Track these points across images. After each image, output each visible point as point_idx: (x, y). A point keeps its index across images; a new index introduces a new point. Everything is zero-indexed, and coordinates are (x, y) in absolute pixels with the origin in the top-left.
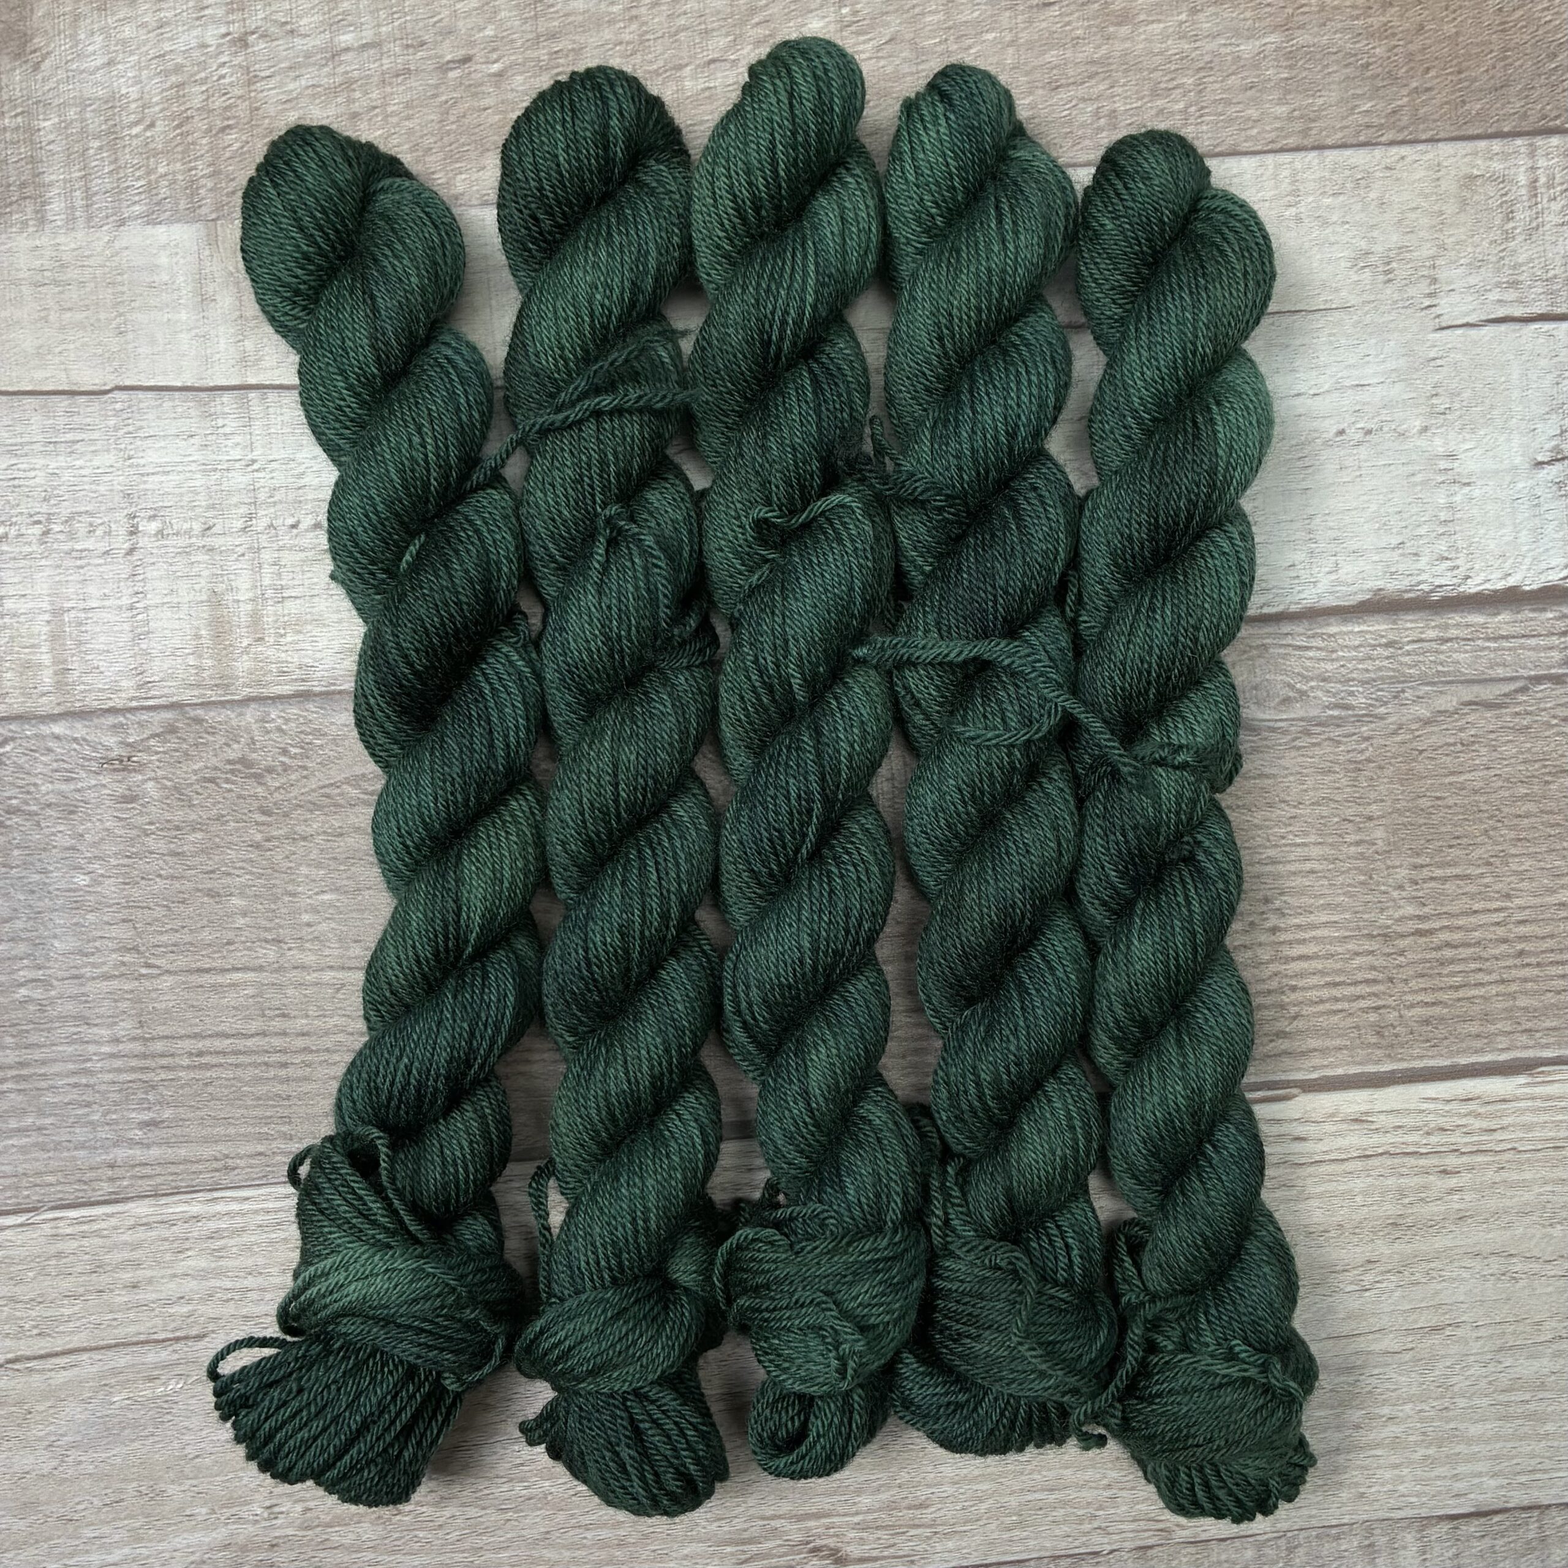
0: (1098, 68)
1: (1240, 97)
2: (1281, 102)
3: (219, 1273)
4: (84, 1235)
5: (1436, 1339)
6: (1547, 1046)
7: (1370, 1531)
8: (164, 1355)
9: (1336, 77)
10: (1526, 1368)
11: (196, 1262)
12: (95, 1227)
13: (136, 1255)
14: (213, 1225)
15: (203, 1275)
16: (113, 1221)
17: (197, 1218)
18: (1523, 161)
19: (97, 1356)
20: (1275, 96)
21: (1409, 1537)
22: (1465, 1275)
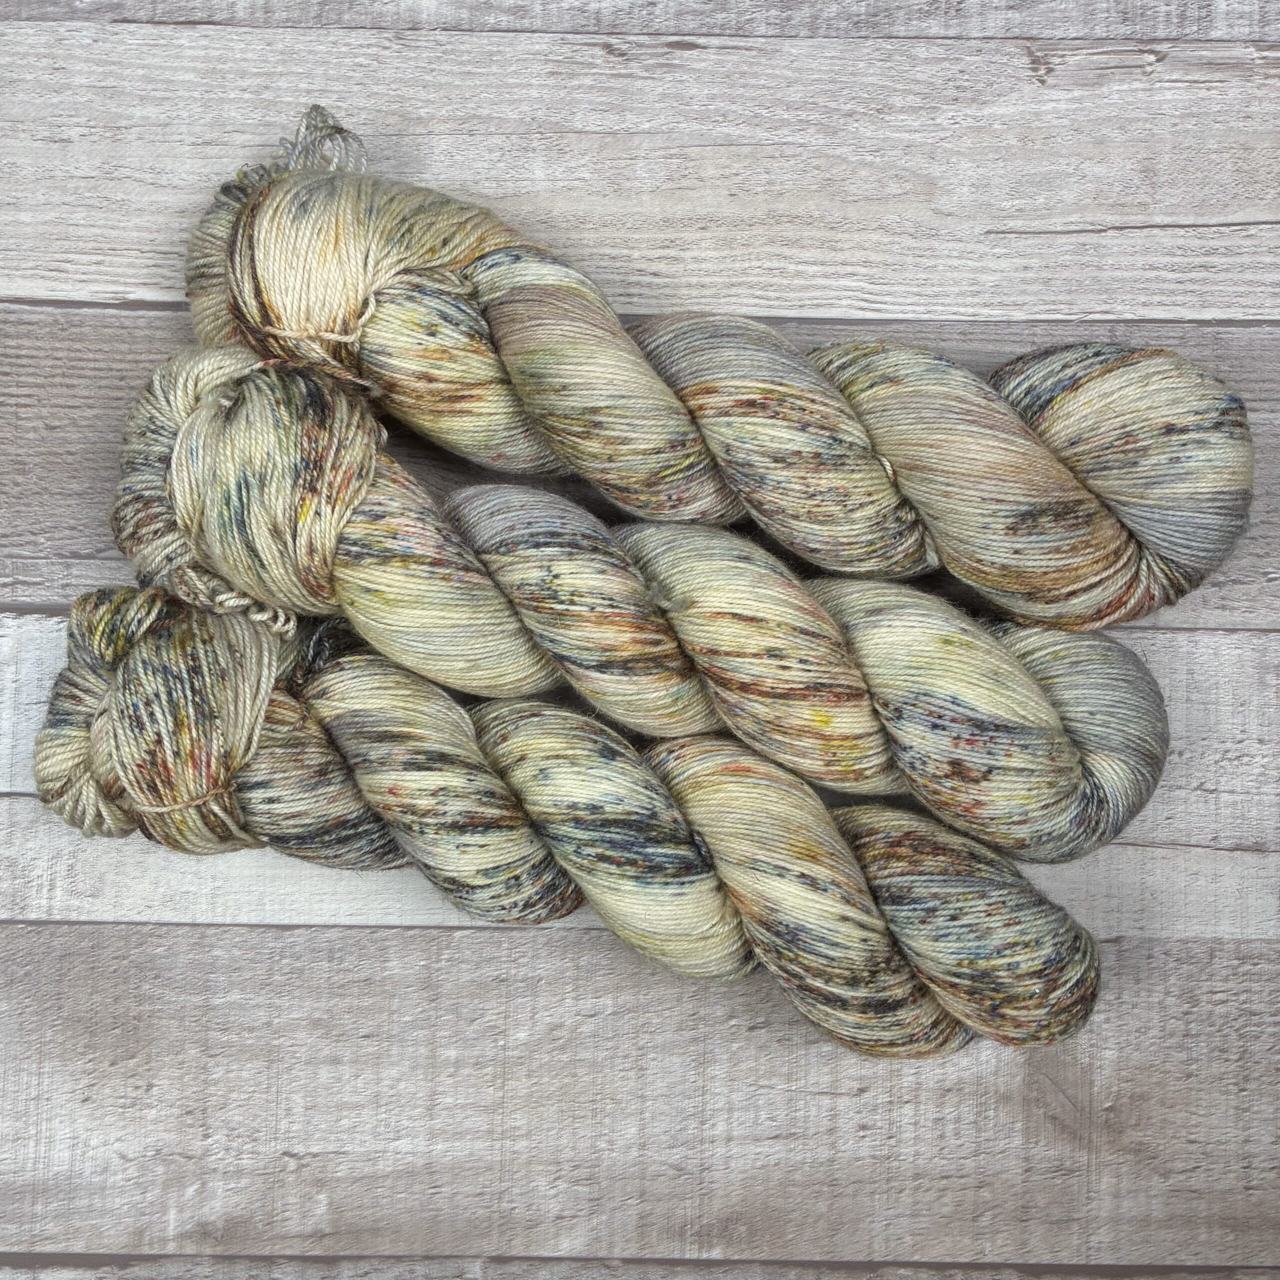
0: (338, 990)
1: (243, 963)
2: (218, 957)
3: (975, 270)
4: (1054, 303)
5: (208, 137)
6: (112, 316)
7: (266, 21)
8: (1011, 224)
9: (178, 971)
10: (151, 111)
11: (988, 279)
12: (1047, 307)
13: (1024, 287)
14: (976, 300)
15: (984, 270)
16: (1036, 309)
17: (986, 305)
18: (57, 903)
19: (1052, 228)
20: (220, 963)
21: (241, 14)
22: (184, 176)
